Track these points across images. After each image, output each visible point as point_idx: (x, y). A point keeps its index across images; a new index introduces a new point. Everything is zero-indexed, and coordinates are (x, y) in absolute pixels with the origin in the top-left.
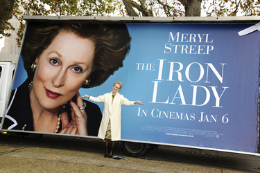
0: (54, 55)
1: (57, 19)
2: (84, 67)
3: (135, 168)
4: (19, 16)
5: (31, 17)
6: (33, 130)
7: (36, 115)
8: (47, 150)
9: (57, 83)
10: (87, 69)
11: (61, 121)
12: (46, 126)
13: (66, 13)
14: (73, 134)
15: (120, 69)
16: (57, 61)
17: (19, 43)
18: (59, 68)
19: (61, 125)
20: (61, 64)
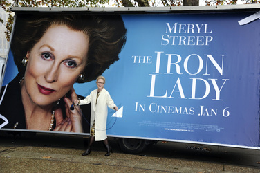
0: (46, 49)
1: (48, 10)
2: (77, 61)
3: (133, 166)
4: (7, 7)
5: (20, 8)
6: (26, 129)
7: (28, 112)
8: (41, 149)
9: (50, 78)
10: (82, 63)
11: (54, 118)
12: (39, 124)
13: (58, 4)
14: (68, 132)
15: (116, 62)
16: (49, 56)
17: (8, 37)
18: (51, 62)
19: (55, 122)
20: (53, 58)
